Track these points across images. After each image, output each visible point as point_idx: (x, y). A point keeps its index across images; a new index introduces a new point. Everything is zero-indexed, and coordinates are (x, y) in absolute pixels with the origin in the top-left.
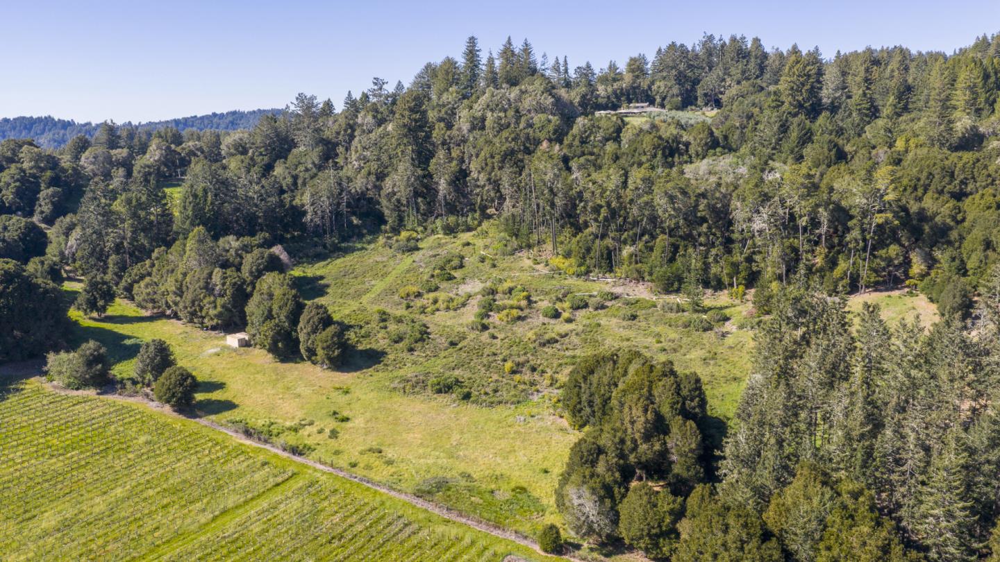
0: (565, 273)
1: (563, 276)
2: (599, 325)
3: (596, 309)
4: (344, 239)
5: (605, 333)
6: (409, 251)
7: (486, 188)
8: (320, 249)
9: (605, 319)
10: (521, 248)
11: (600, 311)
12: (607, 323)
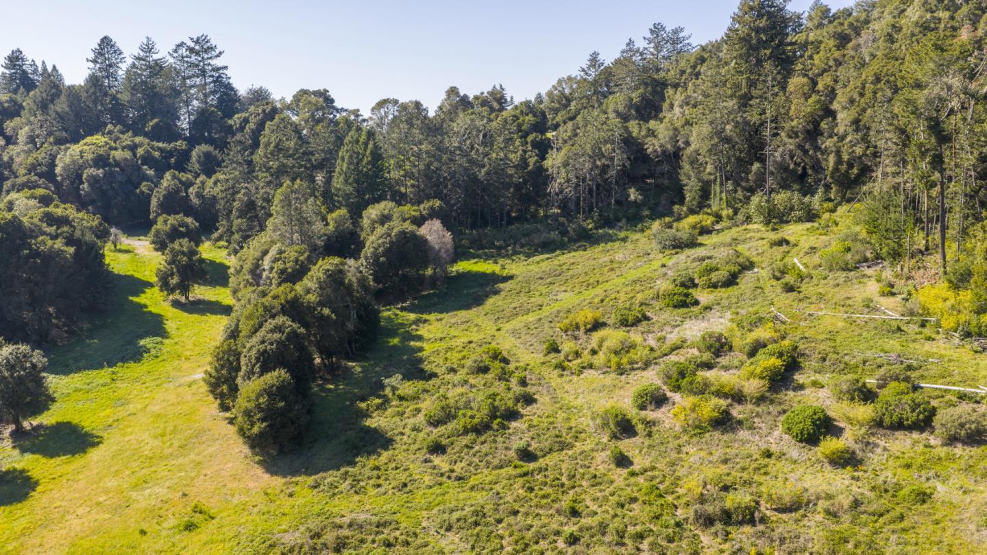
0: (938, 324)
1: (927, 331)
2: (923, 497)
3: (952, 440)
4: (608, 222)
5: (925, 529)
6: (674, 247)
7: (849, 138)
8: (554, 235)
9: (957, 480)
10: (878, 257)
11: (959, 450)
12: (957, 497)
